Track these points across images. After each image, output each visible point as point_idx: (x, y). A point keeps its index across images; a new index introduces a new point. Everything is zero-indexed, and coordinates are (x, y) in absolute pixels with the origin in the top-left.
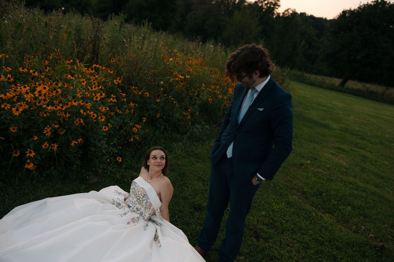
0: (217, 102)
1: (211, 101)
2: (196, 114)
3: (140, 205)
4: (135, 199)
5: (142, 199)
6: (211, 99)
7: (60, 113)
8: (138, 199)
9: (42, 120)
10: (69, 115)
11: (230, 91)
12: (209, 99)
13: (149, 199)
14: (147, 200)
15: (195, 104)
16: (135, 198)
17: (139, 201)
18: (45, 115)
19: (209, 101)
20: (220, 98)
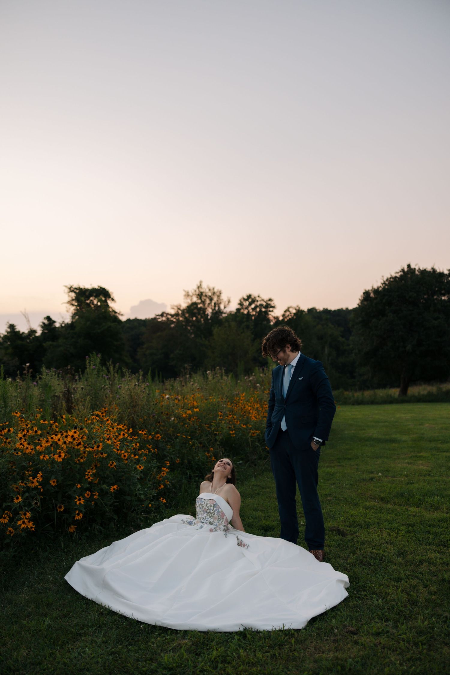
0: (240, 434)
1: (233, 434)
2: (219, 455)
3: (212, 518)
4: (205, 515)
5: (213, 510)
6: (234, 432)
7: (96, 455)
8: (208, 513)
9: (78, 467)
10: (106, 455)
11: (253, 418)
12: (231, 432)
13: (220, 508)
14: (218, 510)
15: (216, 440)
16: (205, 513)
17: (210, 514)
18: (82, 460)
19: (231, 434)
20: (243, 428)
